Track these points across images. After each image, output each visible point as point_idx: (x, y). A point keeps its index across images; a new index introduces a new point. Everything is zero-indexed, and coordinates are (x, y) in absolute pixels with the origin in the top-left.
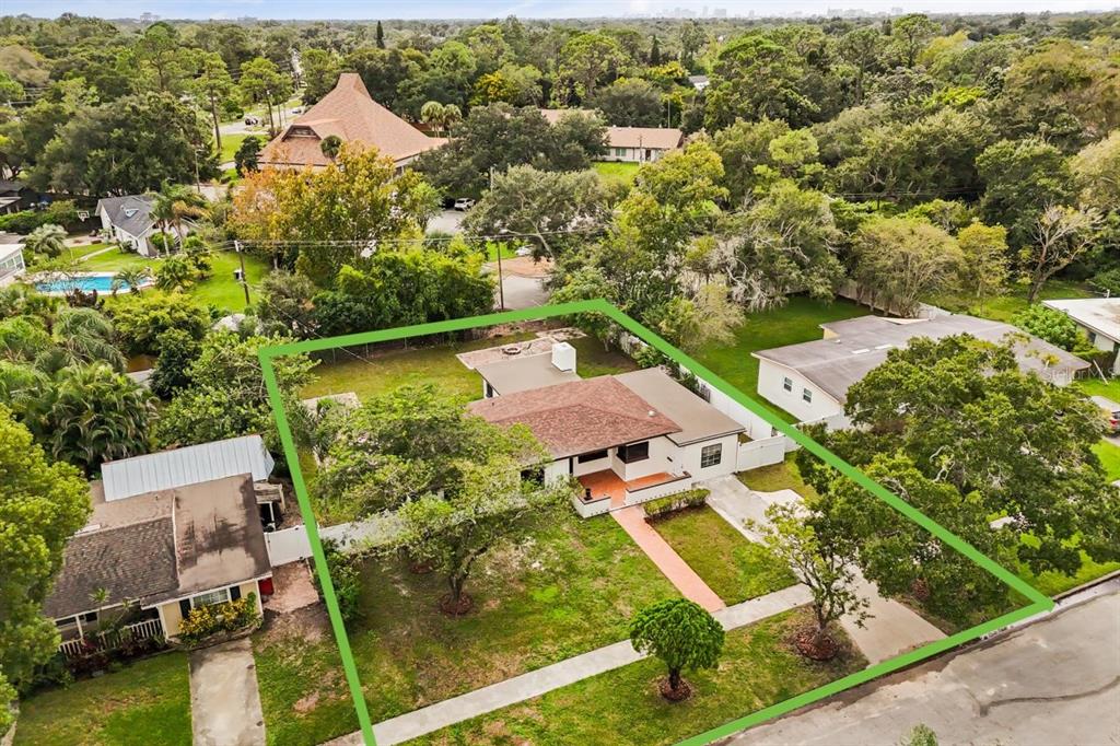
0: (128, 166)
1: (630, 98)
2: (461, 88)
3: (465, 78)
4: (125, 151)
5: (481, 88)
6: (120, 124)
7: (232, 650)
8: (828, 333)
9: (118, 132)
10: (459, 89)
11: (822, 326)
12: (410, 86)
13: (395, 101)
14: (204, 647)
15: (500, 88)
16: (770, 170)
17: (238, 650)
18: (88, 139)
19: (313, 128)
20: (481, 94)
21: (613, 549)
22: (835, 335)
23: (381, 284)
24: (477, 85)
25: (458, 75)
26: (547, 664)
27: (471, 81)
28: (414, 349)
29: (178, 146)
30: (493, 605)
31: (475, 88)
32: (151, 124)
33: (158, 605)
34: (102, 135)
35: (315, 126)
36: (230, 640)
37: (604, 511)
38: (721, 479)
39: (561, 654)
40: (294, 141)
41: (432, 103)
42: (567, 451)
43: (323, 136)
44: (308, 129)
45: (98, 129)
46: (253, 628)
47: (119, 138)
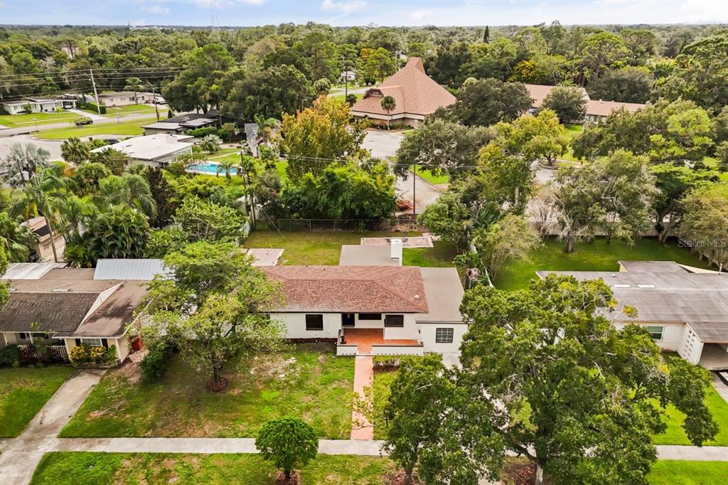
0: (265, 106)
1: (624, 80)
2: (504, 69)
3: (508, 63)
4: (265, 98)
5: (518, 70)
6: (265, 81)
7: (94, 374)
8: (622, 268)
9: (264, 86)
10: (503, 70)
11: (619, 262)
12: (468, 67)
13: (457, 77)
14: (84, 368)
15: (531, 70)
16: (663, 140)
17: (96, 374)
18: (248, 89)
19: (383, 92)
20: (518, 74)
21: (336, 380)
22: (626, 271)
23: (319, 186)
24: (516, 68)
25: (504, 61)
26: (232, 437)
27: (512, 65)
28: (340, 230)
29: (292, 97)
30: (236, 392)
31: (513, 70)
32: (281, 83)
33: (65, 338)
34: (255, 87)
35: (384, 90)
36: (98, 368)
37: (352, 354)
38: (451, 355)
39: (246, 433)
40: (371, 98)
41: (472, 78)
42: (340, 308)
43: (385, 95)
44: (379, 91)
45: (253, 83)
46: (111, 366)
47: (264, 90)
